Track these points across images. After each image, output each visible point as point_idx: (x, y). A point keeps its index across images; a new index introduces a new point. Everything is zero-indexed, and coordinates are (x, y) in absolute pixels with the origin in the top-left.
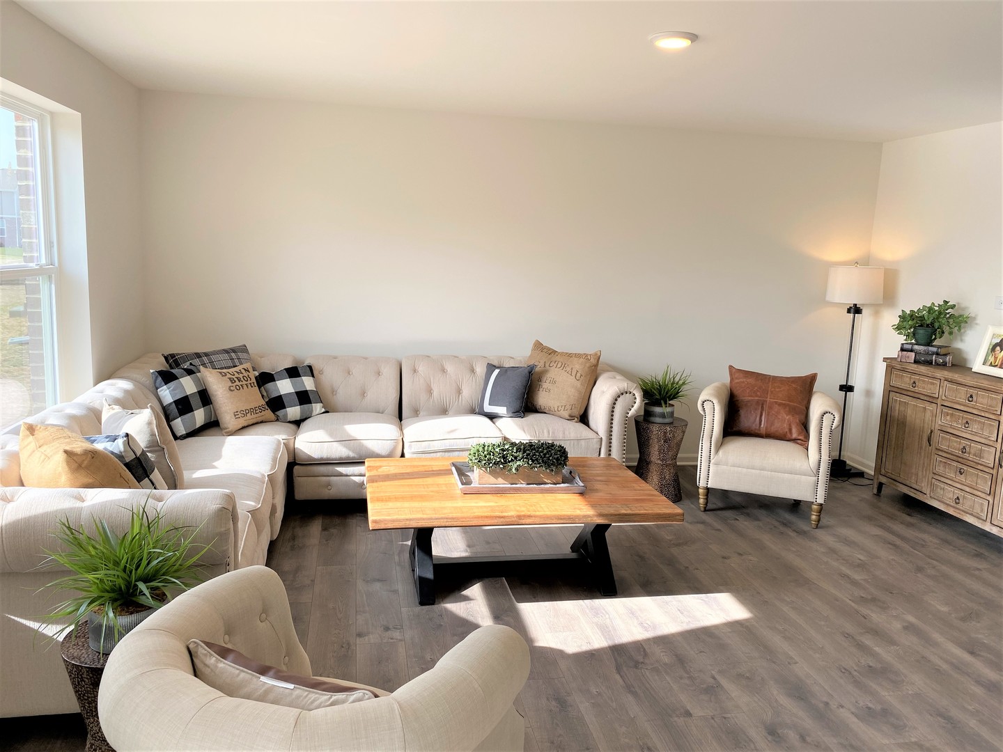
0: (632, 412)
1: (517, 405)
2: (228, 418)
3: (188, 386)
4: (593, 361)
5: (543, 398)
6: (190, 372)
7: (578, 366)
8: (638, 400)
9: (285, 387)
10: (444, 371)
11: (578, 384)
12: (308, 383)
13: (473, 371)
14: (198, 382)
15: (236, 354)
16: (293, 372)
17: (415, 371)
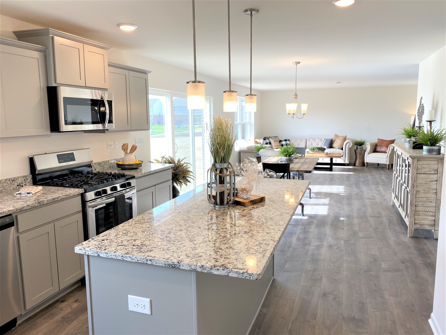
0: (350, 147)
1: (328, 146)
2: (274, 147)
3: (268, 141)
4: (345, 137)
5: (334, 145)
6: (268, 139)
7: (341, 138)
8: (351, 144)
9: (284, 143)
10: (315, 140)
11: (341, 142)
12: (288, 142)
13: (321, 140)
14: (269, 141)
15: (276, 137)
16: (285, 140)
17: (309, 140)
